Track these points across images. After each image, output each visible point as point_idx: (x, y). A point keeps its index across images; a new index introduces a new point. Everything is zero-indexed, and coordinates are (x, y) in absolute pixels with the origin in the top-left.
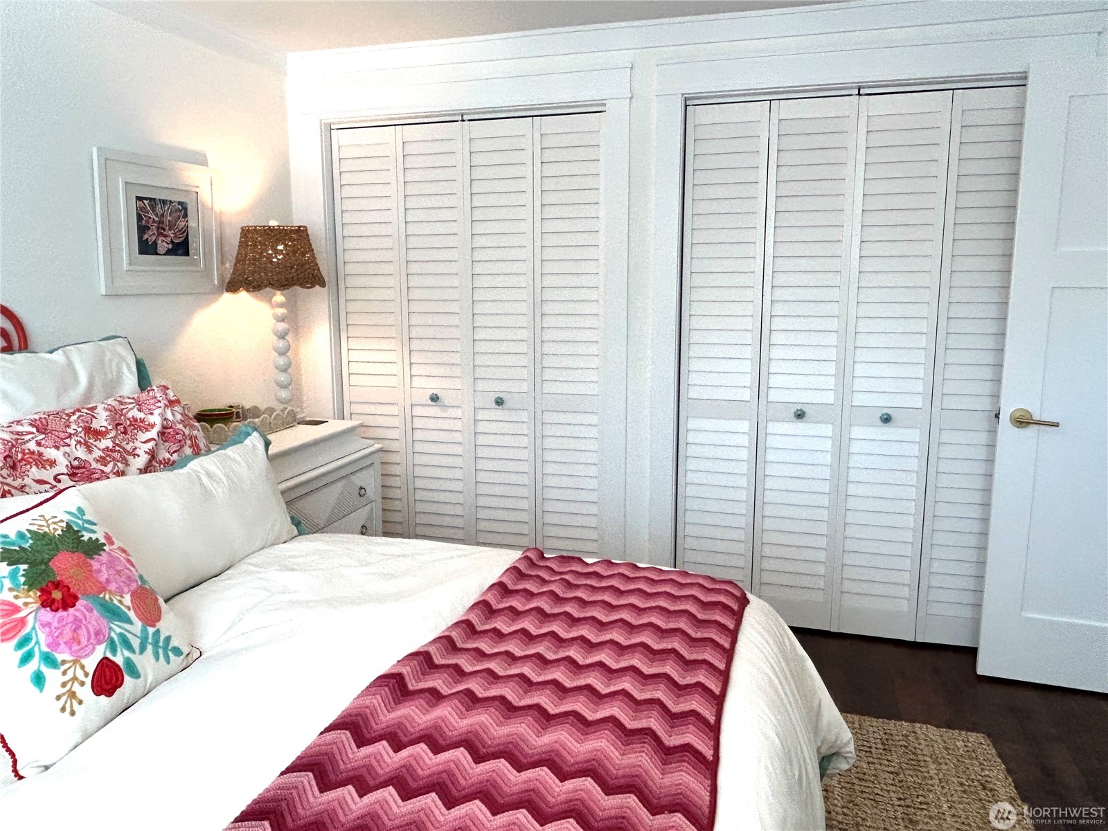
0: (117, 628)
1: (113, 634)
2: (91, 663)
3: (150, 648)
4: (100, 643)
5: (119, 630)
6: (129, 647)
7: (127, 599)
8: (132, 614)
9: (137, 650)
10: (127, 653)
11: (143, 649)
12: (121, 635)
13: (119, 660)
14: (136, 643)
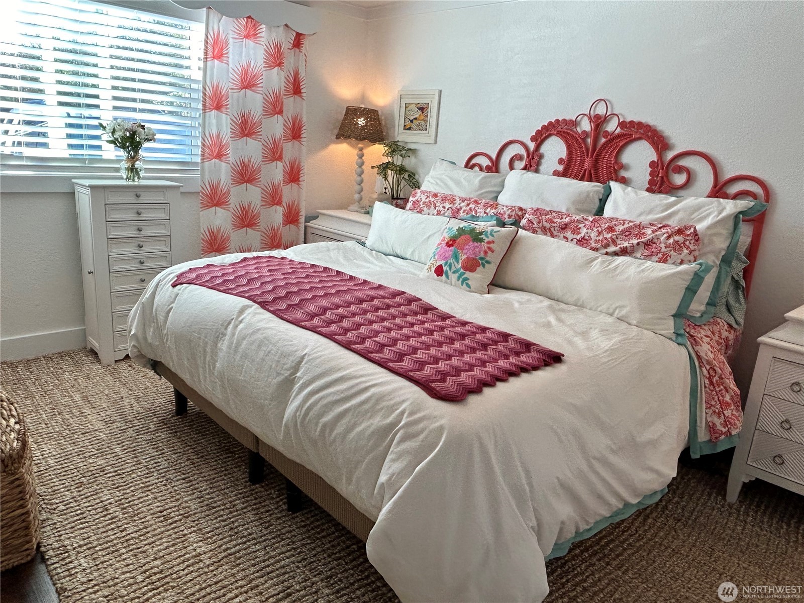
0: (451, 261)
1: (449, 262)
2: (439, 263)
3: (457, 275)
4: (444, 260)
5: (452, 261)
6: (450, 269)
7: (464, 257)
8: (460, 261)
9: (452, 271)
10: (448, 269)
11: (454, 272)
12: (450, 263)
13: (445, 269)
14: (453, 269)
